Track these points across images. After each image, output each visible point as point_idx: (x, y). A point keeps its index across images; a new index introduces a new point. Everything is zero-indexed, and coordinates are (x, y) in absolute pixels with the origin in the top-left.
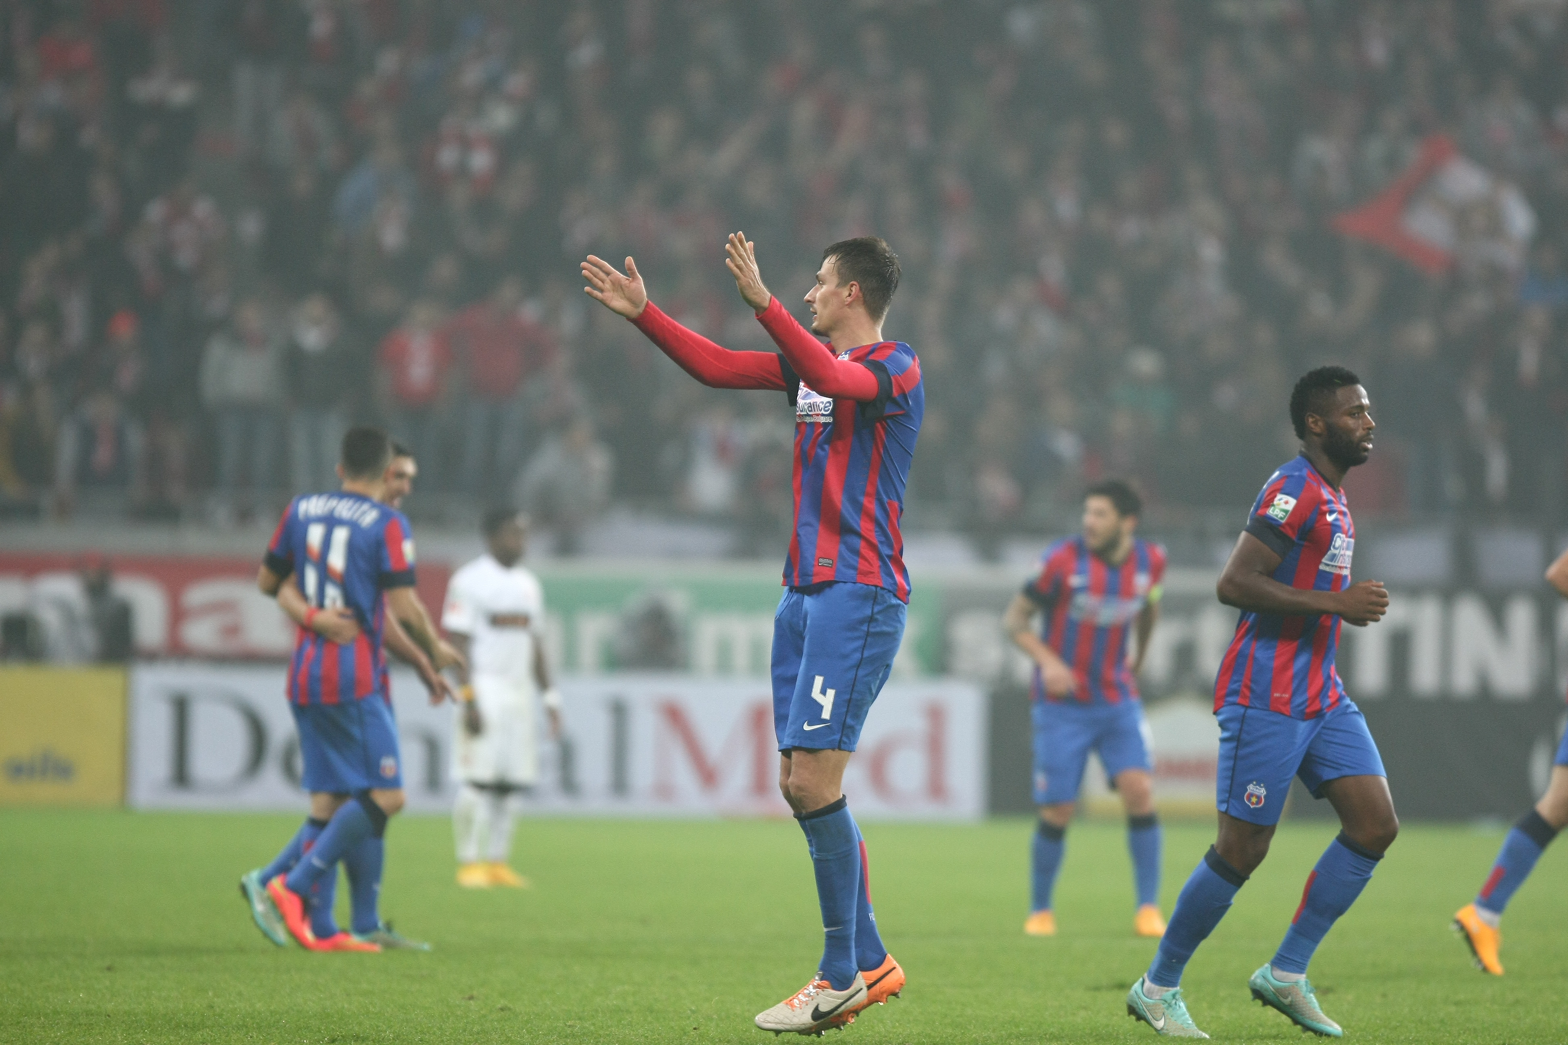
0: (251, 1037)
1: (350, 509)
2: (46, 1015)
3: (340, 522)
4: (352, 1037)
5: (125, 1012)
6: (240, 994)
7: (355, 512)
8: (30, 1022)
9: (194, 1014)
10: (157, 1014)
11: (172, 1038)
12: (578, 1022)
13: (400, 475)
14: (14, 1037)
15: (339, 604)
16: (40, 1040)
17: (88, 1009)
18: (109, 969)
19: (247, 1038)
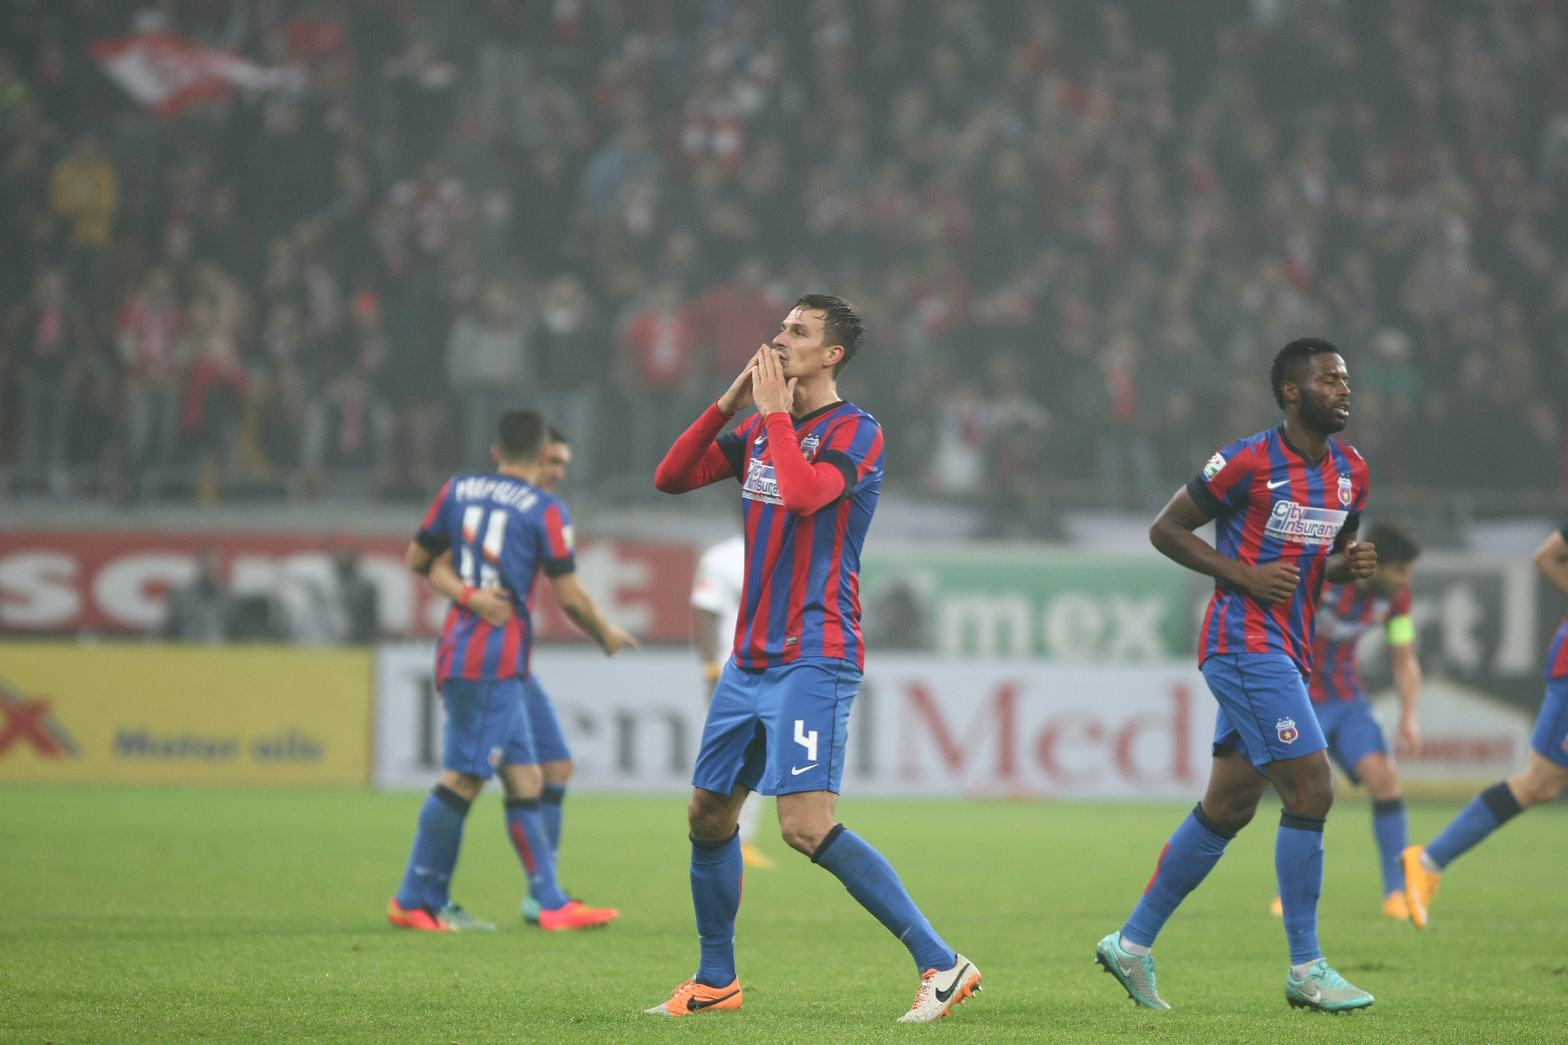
0: (496, 1017)
1: (508, 493)
2: (292, 996)
3: (498, 506)
4: (597, 1017)
5: (371, 993)
6: (485, 974)
7: (513, 497)
8: (276, 1002)
9: (440, 994)
10: (403, 995)
11: (418, 1018)
12: (822, 1002)
13: (556, 461)
14: (260, 1017)
15: (496, 586)
16: (287, 1020)
17: (334, 989)
18: (355, 949)
19: (492, 1018)
